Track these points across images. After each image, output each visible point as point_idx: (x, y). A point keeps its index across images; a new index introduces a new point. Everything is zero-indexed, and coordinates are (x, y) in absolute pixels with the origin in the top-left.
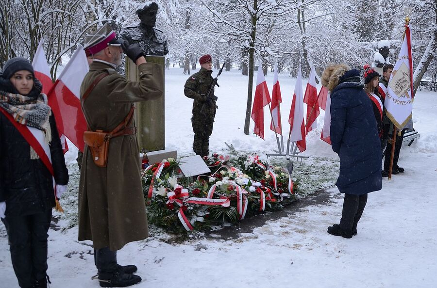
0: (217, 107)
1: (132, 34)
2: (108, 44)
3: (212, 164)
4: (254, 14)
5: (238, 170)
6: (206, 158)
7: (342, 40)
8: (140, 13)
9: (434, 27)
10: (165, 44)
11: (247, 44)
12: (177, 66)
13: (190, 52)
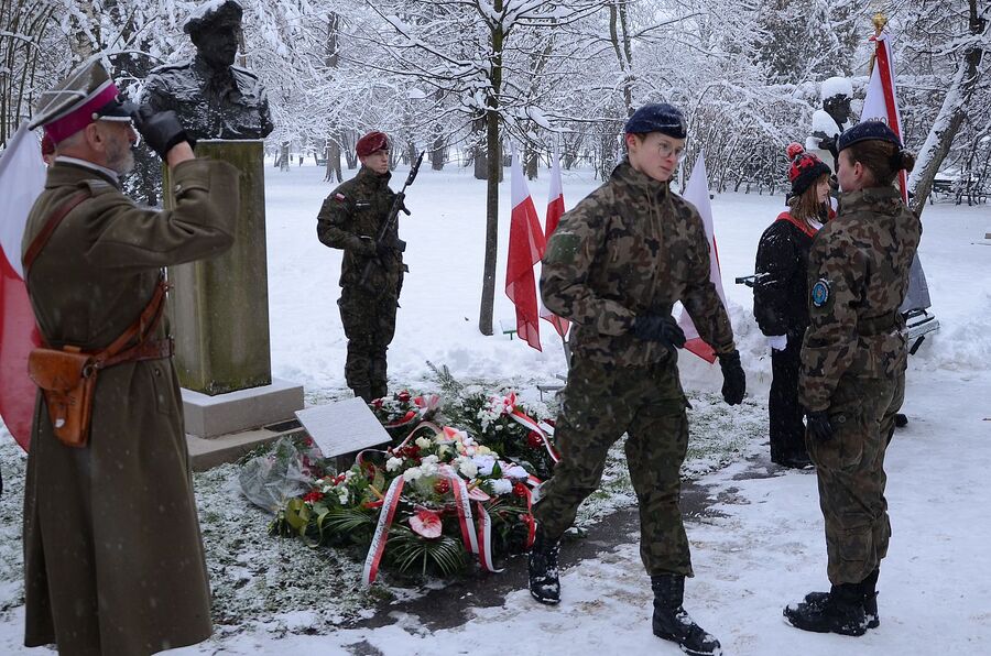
0: (406, 268)
1: (175, 84)
2: (95, 115)
3: (396, 421)
4: (495, 22)
5: (464, 433)
6: (378, 405)
7: (725, 82)
8: (196, 30)
9: (964, 40)
10: (263, 108)
11: (480, 100)
12: (310, 161)
13: (340, 126)
